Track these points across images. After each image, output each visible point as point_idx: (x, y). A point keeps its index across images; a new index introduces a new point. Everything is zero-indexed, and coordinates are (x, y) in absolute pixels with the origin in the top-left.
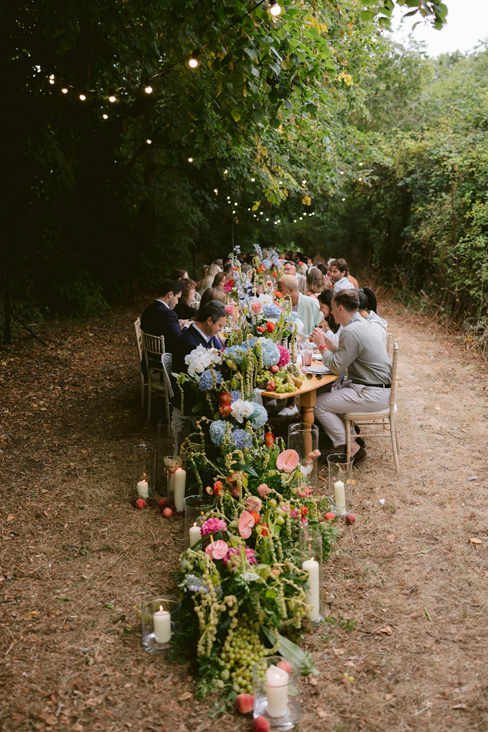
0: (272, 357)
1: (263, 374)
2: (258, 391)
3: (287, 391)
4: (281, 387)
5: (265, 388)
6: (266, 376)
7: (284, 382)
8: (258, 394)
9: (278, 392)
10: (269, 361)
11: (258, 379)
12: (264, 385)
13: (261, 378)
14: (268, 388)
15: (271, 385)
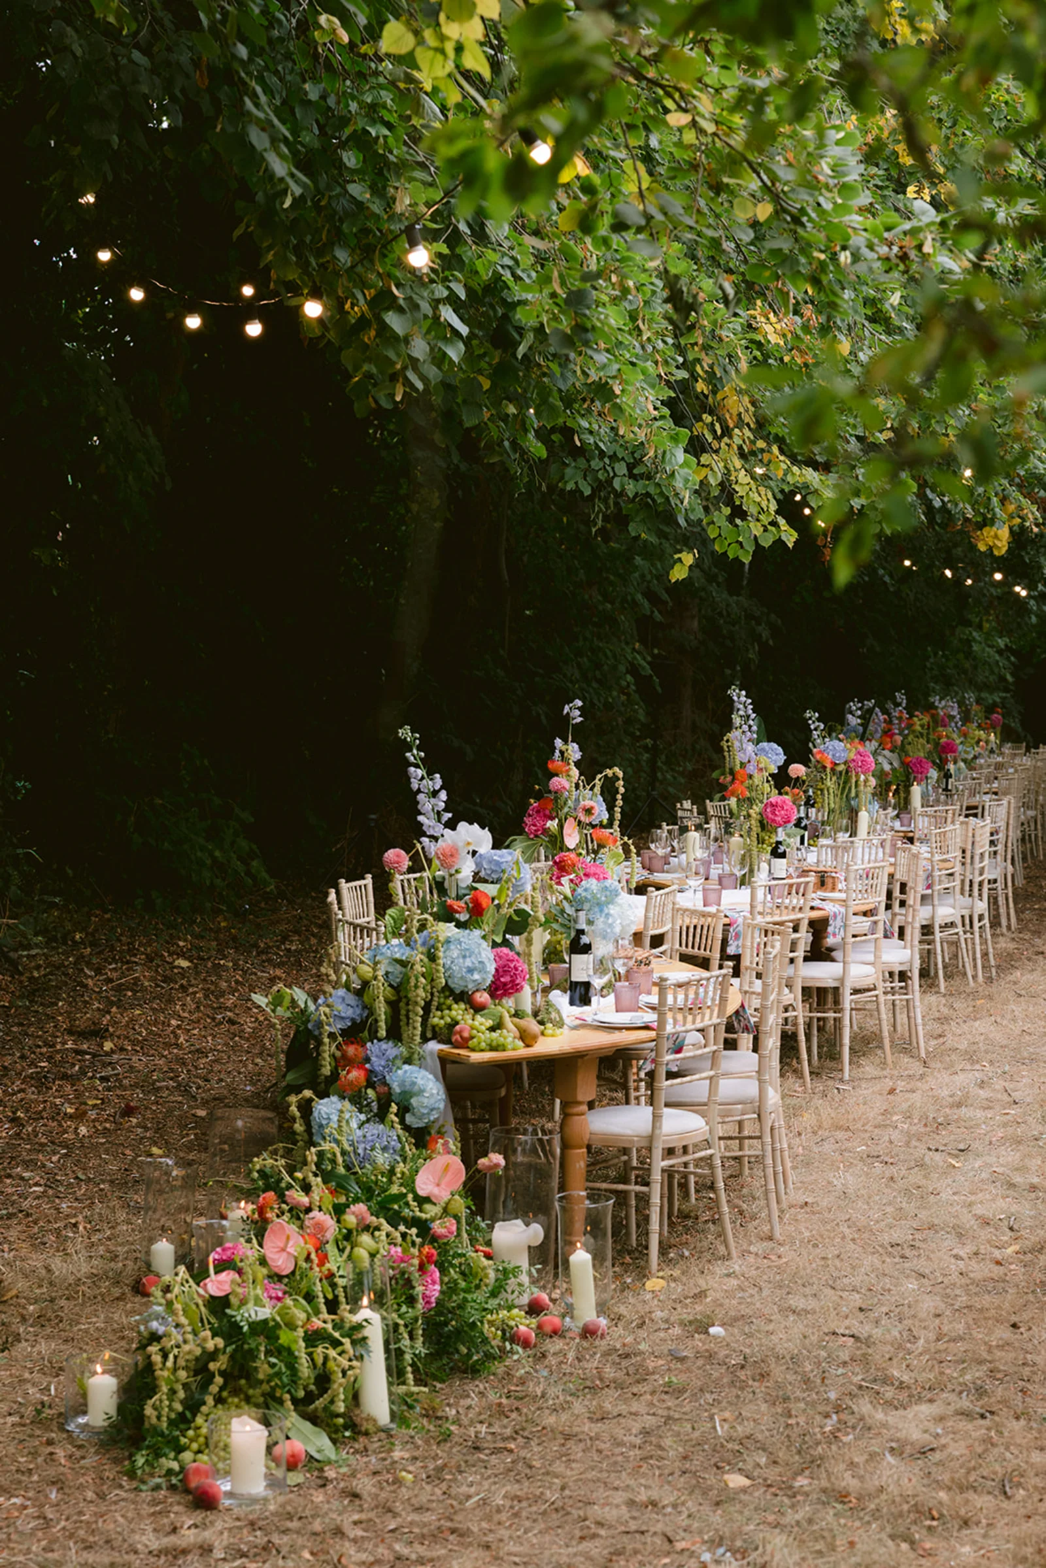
0: (471, 971)
1: (450, 1008)
2: (434, 1046)
3: (493, 1048)
4: (485, 1037)
5: (447, 1041)
6: (454, 1013)
7: (492, 1029)
8: (431, 1053)
9: (473, 1050)
10: (462, 978)
11: (436, 1021)
12: (447, 1034)
13: (442, 1018)
14: (455, 1038)
15: (460, 1033)
